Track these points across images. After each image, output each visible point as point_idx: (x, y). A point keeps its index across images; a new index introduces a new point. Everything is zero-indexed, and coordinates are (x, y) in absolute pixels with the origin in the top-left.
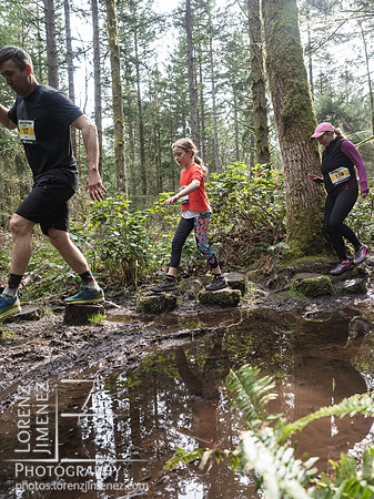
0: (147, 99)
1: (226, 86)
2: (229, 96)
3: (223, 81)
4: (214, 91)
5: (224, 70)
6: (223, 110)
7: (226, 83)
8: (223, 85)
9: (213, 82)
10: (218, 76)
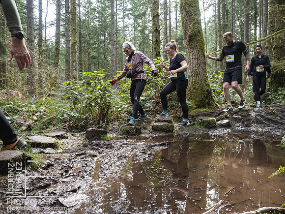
0: (84, 18)
1: (130, 15)
2: (132, 21)
3: (128, 12)
4: (124, 18)
5: (129, 6)
6: (127, 29)
7: (131, 14)
8: (128, 14)
9: (124, 13)
10: (126, 9)
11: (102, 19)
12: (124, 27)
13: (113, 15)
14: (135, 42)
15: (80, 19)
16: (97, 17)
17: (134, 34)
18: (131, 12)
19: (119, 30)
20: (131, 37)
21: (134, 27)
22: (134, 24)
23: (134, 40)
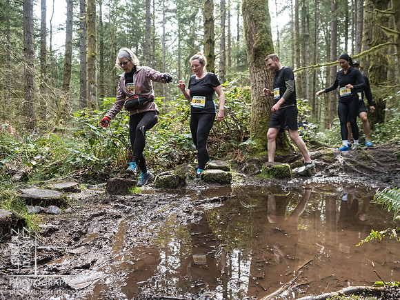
0: (107, 21)
1: (173, 19)
2: (175, 27)
4: (164, 22)
6: (169, 38)
7: (174, 17)
8: (170, 18)
9: (164, 15)
10: (167, 10)
11: (132, 23)
12: (165, 35)
13: (148, 17)
14: (179, 57)
15: (101, 22)
16: (126, 20)
17: (179, 46)
18: (174, 14)
19: (157, 39)
20: (175, 49)
21: (179, 36)
22: (179, 32)
23: (179, 54)
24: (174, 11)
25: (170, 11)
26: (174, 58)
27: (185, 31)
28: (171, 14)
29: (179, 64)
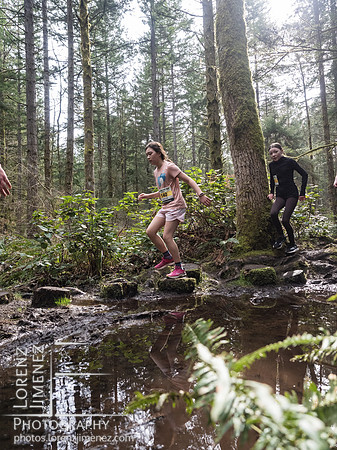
0: (115, 114)
5: (183, 92)
6: (182, 126)
7: (185, 103)
8: (182, 104)
9: (174, 102)
10: (179, 97)
11: (141, 114)
12: (175, 124)
13: (156, 109)
14: (194, 146)
15: (108, 116)
17: (193, 133)
18: (186, 100)
19: (168, 129)
20: (189, 137)
22: (192, 118)
23: (193, 143)
24: (185, 96)
25: (182, 97)
26: (188, 147)
27: (198, 117)
28: (182, 101)
29: (194, 153)
